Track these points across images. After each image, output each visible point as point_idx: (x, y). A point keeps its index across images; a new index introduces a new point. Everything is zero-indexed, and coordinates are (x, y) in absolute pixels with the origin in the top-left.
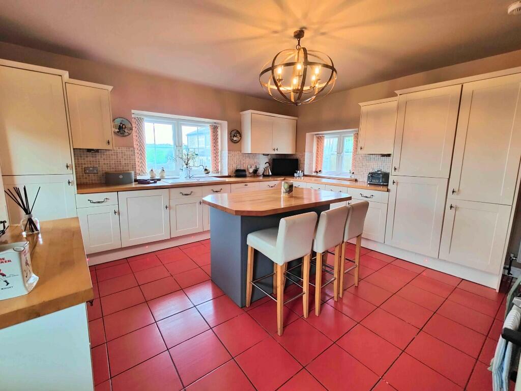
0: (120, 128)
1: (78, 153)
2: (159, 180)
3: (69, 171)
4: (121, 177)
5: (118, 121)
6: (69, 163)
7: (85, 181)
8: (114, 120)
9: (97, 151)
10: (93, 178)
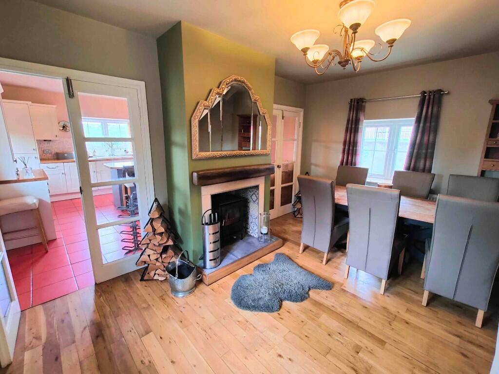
0: (64, 127)
1: (39, 142)
2: (92, 157)
3: (35, 152)
4: (66, 155)
5: (62, 124)
6: (35, 148)
7: (44, 157)
8: (59, 123)
9: (50, 141)
10: (49, 156)
